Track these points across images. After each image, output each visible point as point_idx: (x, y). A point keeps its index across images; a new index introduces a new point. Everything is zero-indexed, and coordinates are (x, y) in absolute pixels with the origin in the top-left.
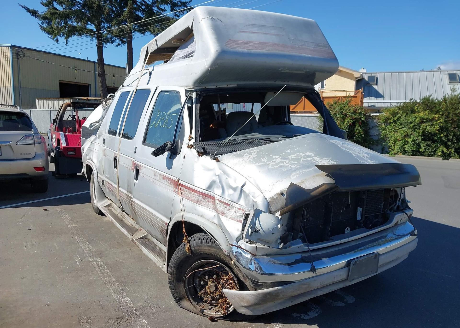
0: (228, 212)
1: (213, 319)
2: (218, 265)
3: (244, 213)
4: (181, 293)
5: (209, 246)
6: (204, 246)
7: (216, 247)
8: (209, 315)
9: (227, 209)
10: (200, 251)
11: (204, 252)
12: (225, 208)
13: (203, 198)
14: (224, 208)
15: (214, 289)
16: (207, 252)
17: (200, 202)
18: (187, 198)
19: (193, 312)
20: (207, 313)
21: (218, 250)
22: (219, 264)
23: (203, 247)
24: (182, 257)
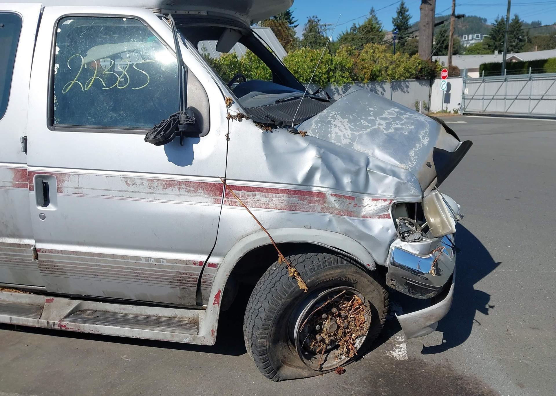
0: (355, 209)
1: (340, 371)
2: (344, 291)
3: (390, 204)
4: (280, 358)
5: (332, 268)
6: (325, 271)
7: (341, 266)
8: (331, 368)
9: (353, 204)
10: (318, 281)
11: (325, 279)
12: (349, 205)
13: (299, 199)
14: (347, 204)
15: (336, 328)
16: (329, 278)
17: (296, 206)
18: (260, 206)
19: (306, 376)
20: (328, 367)
21: (344, 270)
22: (345, 289)
23: (322, 273)
24: (288, 301)
